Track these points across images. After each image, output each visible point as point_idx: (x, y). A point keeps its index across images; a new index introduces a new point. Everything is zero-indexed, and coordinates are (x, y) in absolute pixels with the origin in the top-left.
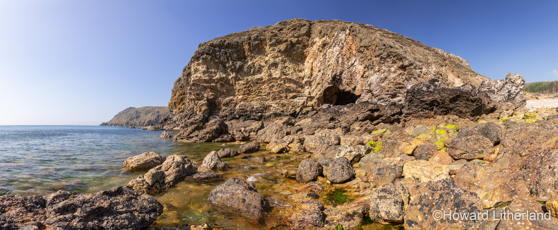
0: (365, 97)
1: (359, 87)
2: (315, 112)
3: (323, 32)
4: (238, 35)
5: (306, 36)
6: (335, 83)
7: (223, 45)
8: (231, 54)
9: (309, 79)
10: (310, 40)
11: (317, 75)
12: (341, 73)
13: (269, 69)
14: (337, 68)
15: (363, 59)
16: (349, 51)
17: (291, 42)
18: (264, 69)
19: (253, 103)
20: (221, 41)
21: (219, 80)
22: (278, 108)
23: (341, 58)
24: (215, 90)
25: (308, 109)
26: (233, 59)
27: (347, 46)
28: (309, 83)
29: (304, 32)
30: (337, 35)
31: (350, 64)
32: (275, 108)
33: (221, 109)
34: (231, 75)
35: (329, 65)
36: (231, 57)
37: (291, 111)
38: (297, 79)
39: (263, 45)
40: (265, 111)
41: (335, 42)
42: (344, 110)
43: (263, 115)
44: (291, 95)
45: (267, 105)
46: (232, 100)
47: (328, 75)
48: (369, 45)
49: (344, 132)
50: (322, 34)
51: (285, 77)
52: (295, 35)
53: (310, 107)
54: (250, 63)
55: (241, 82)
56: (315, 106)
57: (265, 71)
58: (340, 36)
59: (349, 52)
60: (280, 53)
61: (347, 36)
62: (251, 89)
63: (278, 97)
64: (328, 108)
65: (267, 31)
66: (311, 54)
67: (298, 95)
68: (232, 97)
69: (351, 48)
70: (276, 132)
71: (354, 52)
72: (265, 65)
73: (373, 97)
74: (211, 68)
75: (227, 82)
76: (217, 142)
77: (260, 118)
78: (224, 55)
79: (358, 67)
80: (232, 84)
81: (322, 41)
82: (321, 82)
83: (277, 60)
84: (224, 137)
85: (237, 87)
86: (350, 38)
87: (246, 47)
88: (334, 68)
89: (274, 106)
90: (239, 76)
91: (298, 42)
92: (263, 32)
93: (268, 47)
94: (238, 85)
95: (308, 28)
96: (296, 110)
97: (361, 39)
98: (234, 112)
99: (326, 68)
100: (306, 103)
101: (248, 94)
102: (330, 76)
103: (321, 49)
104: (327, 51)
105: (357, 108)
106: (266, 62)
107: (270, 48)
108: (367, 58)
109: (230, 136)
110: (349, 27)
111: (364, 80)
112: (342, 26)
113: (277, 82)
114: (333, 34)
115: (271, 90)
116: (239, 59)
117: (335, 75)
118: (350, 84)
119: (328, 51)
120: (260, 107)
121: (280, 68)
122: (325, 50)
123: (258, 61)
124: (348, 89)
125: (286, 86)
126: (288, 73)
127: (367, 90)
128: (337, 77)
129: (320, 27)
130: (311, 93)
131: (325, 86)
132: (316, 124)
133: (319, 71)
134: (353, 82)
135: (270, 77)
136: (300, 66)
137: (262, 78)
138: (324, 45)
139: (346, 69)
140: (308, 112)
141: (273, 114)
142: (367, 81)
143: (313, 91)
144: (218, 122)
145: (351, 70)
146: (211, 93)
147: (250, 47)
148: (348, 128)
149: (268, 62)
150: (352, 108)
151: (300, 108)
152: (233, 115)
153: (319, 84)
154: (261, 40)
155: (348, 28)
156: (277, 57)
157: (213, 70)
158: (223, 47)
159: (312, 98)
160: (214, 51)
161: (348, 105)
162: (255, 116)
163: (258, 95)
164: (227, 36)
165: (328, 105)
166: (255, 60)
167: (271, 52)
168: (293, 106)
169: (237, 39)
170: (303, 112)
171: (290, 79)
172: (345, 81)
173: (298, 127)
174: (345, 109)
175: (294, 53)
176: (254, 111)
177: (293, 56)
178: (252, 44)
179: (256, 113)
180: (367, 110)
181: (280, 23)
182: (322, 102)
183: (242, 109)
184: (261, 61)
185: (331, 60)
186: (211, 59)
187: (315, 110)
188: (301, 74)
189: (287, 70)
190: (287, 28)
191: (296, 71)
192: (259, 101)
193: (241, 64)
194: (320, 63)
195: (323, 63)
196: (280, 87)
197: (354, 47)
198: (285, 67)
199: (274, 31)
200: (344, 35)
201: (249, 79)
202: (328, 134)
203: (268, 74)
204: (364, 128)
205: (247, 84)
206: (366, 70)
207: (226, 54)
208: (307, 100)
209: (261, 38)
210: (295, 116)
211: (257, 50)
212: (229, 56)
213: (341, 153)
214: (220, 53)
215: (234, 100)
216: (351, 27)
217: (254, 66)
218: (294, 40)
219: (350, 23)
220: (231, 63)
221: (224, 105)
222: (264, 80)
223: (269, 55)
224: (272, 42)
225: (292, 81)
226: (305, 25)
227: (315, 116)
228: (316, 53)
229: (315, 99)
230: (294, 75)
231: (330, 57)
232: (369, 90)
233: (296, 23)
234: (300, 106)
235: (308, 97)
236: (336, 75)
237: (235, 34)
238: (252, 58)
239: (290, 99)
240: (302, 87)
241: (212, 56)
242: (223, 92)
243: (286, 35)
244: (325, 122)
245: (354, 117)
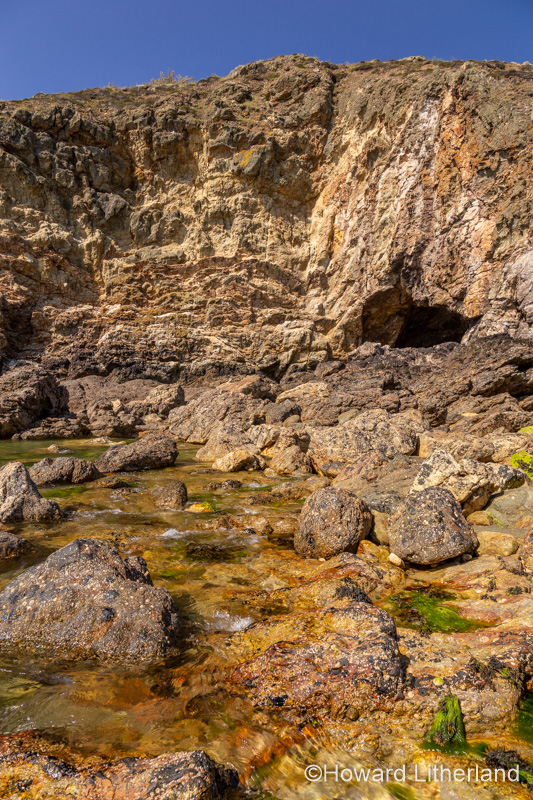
0: (497, 323)
1: (475, 292)
2: (336, 364)
3: (371, 109)
4: (115, 97)
5: (319, 123)
6: (399, 281)
7: (64, 128)
8: (89, 163)
9: (322, 268)
10: (330, 137)
11: (346, 256)
12: (420, 249)
13: (206, 230)
14: (409, 231)
15: (496, 197)
16: (450, 171)
17: (275, 144)
18: (189, 228)
19: (153, 329)
20: (57, 110)
21: (46, 247)
22: (227, 348)
23: (421, 198)
24: (30, 277)
25: (314, 356)
26: (96, 183)
27: (442, 155)
28: (321, 280)
29: (315, 109)
30: (412, 118)
31: (449, 218)
32: (218, 349)
33: (49, 340)
34: (85, 237)
35: (384, 224)
36: (88, 174)
37: (265, 361)
38: (286, 267)
39: (192, 147)
40: (187, 356)
41: (407, 141)
42: (425, 361)
43: (183, 368)
44: (268, 312)
45: (195, 340)
46: (86, 316)
47: (378, 255)
48: (517, 144)
49: (427, 422)
50: (367, 117)
51: (251, 258)
52: (288, 119)
53: (320, 349)
54: (148, 204)
55: (117, 262)
56: (335, 349)
57: (192, 235)
58: (422, 122)
59: (449, 176)
60: (240, 178)
61: (445, 119)
62: (148, 286)
63: (229, 318)
64: (374, 355)
65: (205, 95)
66: (333, 187)
67: (288, 315)
68: (86, 307)
69: (458, 161)
70: (225, 415)
71: (465, 174)
72: (193, 214)
73: (522, 324)
74: (19, 202)
75: (72, 257)
76: (29, 438)
77: (174, 375)
78: (65, 164)
79: (477, 227)
80: (90, 266)
81: (365, 140)
82: (356, 276)
83: (231, 202)
84: (54, 424)
85: (106, 276)
86: (456, 123)
87: (139, 147)
88: (400, 232)
89: (217, 343)
90: (113, 242)
91: (296, 146)
92: (194, 100)
93: (205, 155)
94: (108, 272)
95: (326, 93)
96: (281, 357)
97: (490, 124)
98: (90, 354)
99: (373, 233)
100: (308, 337)
101: (140, 303)
102: (385, 257)
103: (360, 170)
104: (378, 177)
105: (471, 356)
106: (197, 207)
107: (210, 161)
108: (509, 192)
109: (73, 421)
110: (452, 83)
111: (493, 270)
112: (429, 79)
113: (228, 273)
114: (399, 113)
115: (209, 294)
116: (117, 186)
117: (402, 255)
118: (446, 281)
119: (384, 177)
120: (175, 344)
121: (238, 228)
122: (374, 174)
123: (174, 199)
124: (440, 297)
125: (253, 285)
126: (260, 245)
127: (501, 299)
128: (406, 261)
129: (360, 91)
130: (327, 311)
131: (369, 288)
132: (340, 395)
133: (354, 242)
134: (457, 276)
135: (209, 255)
136: (296, 225)
137: (184, 256)
138: (373, 154)
139: (438, 233)
140: (313, 365)
141: (213, 365)
142: (505, 269)
143: (333, 302)
144: (35, 377)
145: (451, 237)
146: (15, 287)
147: (151, 150)
148: (440, 412)
149: (203, 206)
150: (451, 355)
151: (290, 352)
152: (87, 363)
153: (350, 282)
154: (184, 130)
155: (448, 87)
156: (231, 192)
157: (27, 211)
158: (62, 135)
159: (327, 325)
160: (33, 145)
161: (438, 347)
162: (156, 369)
163: (168, 308)
164: (76, 94)
165: (375, 344)
166: (165, 195)
167: (214, 175)
168: (273, 347)
169: (109, 114)
170: (301, 365)
171: (267, 265)
172: (430, 272)
173: (288, 404)
174: (429, 358)
175: (282, 181)
176: (156, 355)
177: (279, 192)
178: (158, 138)
179: (161, 360)
180: (503, 361)
181: (244, 72)
182: (358, 338)
183: (118, 347)
184: (184, 200)
185: (392, 208)
186: (20, 169)
187: (337, 359)
188: (300, 252)
189: (259, 237)
190: (264, 91)
191: (283, 241)
192: (172, 324)
193: (120, 205)
194: (356, 218)
195: (365, 215)
196: (234, 288)
197: (465, 158)
198: (254, 228)
199: (224, 99)
200: (436, 115)
201: (145, 256)
202: (383, 423)
203: (202, 244)
204: (493, 415)
205: (136, 269)
206: (502, 235)
207: (72, 160)
208: (313, 329)
209: (184, 122)
210: (277, 375)
211: (171, 162)
212: (83, 172)
213: (431, 476)
214: (52, 152)
215: (93, 317)
216: (461, 79)
217: (161, 215)
218: (284, 137)
219: (456, 65)
220: (87, 195)
221: (59, 328)
222: (188, 263)
223: (206, 185)
224: (219, 138)
225: (272, 272)
226: (317, 82)
227: (335, 377)
228: (345, 184)
229: (335, 328)
230: (279, 254)
231: (387, 195)
232: (509, 301)
233: (290, 74)
234: (291, 347)
235: (316, 322)
236: (402, 253)
237: (106, 92)
238: (157, 187)
239: (264, 324)
240: (300, 291)
241: (24, 160)
242: (59, 289)
243: (261, 119)
244: (369, 391)
245: (460, 381)
